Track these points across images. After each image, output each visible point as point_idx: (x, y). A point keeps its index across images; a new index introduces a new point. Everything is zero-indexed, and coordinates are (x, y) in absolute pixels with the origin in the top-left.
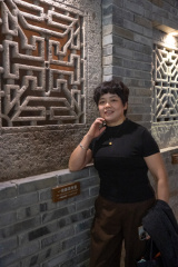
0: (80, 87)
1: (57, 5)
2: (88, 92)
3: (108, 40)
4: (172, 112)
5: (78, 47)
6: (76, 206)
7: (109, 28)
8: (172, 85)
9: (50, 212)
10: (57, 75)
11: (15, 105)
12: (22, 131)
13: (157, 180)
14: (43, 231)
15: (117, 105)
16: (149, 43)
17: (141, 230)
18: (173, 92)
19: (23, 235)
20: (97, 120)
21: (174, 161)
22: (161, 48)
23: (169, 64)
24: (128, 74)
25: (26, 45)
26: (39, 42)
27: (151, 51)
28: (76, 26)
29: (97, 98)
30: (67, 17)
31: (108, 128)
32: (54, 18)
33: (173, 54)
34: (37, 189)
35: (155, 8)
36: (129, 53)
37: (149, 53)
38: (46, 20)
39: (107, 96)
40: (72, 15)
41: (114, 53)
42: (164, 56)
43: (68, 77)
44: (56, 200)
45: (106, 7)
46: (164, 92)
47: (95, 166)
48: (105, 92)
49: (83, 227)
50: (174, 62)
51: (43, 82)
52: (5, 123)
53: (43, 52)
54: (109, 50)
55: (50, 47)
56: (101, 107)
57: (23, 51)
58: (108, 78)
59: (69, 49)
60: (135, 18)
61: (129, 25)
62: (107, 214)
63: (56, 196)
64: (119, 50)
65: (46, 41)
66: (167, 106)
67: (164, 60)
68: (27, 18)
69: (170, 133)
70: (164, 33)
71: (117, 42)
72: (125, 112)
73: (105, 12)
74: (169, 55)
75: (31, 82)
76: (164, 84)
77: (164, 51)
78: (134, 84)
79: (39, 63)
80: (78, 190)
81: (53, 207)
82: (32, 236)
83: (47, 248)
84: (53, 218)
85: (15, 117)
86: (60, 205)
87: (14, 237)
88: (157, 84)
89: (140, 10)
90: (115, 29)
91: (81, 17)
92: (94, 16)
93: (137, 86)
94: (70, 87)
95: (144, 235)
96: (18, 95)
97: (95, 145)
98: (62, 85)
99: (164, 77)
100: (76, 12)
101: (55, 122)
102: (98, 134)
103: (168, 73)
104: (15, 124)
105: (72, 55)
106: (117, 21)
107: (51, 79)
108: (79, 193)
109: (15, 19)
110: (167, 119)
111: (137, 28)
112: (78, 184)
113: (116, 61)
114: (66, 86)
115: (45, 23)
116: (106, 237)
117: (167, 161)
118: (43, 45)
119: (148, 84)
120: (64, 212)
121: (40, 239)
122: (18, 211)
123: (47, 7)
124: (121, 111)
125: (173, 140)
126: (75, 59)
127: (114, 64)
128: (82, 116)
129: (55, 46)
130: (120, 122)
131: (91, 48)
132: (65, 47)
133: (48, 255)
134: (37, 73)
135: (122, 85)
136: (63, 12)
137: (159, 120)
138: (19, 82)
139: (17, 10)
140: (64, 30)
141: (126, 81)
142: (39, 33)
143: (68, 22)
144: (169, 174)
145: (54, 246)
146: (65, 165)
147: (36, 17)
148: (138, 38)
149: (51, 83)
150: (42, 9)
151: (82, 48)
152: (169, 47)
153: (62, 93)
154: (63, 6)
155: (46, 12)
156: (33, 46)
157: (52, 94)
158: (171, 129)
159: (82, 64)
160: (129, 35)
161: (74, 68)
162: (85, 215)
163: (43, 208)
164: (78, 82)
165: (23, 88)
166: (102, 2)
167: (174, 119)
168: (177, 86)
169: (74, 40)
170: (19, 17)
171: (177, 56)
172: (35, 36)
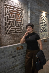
0: (23, 25)
1: (17, 7)
2: (25, 26)
3: (29, 14)
5: (22, 16)
6: (22, 51)
7: (29, 12)
8: (44, 24)
10: (17, 22)
11: (8, 29)
12: (10, 35)
14: (15, 56)
16: (39, 15)
17: (36, 56)
18: (45, 26)
19: (10, 57)
20: (27, 32)
21: (45, 42)
23: (44, 19)
24: (34, 22)
25: (11, 16)
26: (13, 15)
27: (39, 16)
28: (22, 11)
30: (20, 9)
31: (29, 34)
32: (17, 10)
33: (45, 17)
34: (13, 47)
35: (40, 7)
36: (34, 17)
37: (39, 17)
38: (15, 10)
39: (29, 27)
41: (30, 17)
42: (42, 17)
43: (20, 23)
44: (18, 50)
46: (42, 26)
48: (28, 26)
49: (24, 56)
51: (14, 24)
52: (6, 33)
54: (29, 16)
56: (27, 29)
57: (10, 17)
58: (29, 23)
59: (20, 17)
60: (35, 9)
61: (34, 11)
62: (29, 53)
63: (18, 49)
65: (15, 15)
66: (43, 29)
67: (42, 18)
68: (11, 10)
69: (44, 35)
70: (42, 12)
71: (31, 15)
72: (33, 30)
73: (28, 8)
74: (44, 17)
75: (12, 24)
76: (43, 24)
77: (42, 16)
78: (35, 24)
79: (14, 20)
81: (17, 51)
83: (16, 60)
84: (17, 54)
85: (8, 32)
86: (18, 51)
87: (9, 57)
88: (41, 24)
89: (36, 7)
90: (31, 12)
91: (23, 9)
92: (26, 9)
94: (21, 25)
95: (37, 57)
96: (9, 27)
97: (26, 38)
98: (19, 24)
99: (42, 22)
102: (27, 35)
103: (43, 21)
104: (8, 33)
105: (21, 18)
106: (31, 10)
107: (16, 23)
108: (23, 48)
109: (8, 10)
110: (43, 32)
111: (36, 11)
112: (23, 46)
113: (31, 19)
114: (20, 25)
115: (15, 11)
116: (29, 58)
117: (43, 42)
118: (14, 16)
119: (39, 24)
120: (19, 52)
121: (14, 58)
123: (15, 8)
124: (32, 30)
125: (45, 37)
126: (22, 19)
127: (30, 19)
128: (23, 31)
129: (17, 16)
130: (32, 33)
131: (25, 16)
134: (13, 22)
135: (32, 24)
136: (19, 8)
137: (41, 32)
138: (9, 24)
139: (9, 9)
140: (19, 12)
142: (13, 13)
143: (20, 11)
145: (17, 60)
146: (19, 42)
148: (36, 14)
149: (16, 24)
150: (14, 8)
151: (23, 16)
152: (44, 15)
153: (19, 26)
154: (19, 7)
155: (15, 9)
156: (12, 16)
157: (16, 27)
159: (23, 20)
160: (34, 13)
161: (21, 21)
162: (24, 53)
163: (15, 51)
164: (22, 24)
165: (10, 25)
166: (28, 6)
167: (45, 32)
168: (46, 24)
169: (22, 14)
170: (9, 10)
171: (46, 17)
172: (13, 14)
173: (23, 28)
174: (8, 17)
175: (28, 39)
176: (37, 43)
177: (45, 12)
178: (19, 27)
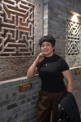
0: (33, 38)
2: (36, 41)
3: (46, 17)
4: (75, 51)
5: (32, 20)
6: (30, 94)
7: (46, 11)
8: (75, 39)
9: (18, 97)
10: (22, 33)
11: (2, 46)
12: (5, 58)
13: (68, 82)
14: (14, 106)
15: (50, 47)
16: (65, 19)
17: (59, 106)
18: (76, 42)
20: (40, 54)
21: (76, 74)
22: (71, 21)
23: (74, 29)
24: (55, 33)
26: (13, 17)
27: (66, 23)
28: (31, 10)
29: (41, 44)
30: (27, 6)
32: (21, 6)
33: (76, 24)
34: (11, 86)
35: (68, 3)
39: (45, 43)
40: (29, 5)
41: (49, 23)
42: (72, 25)
43: (27, 34)
44: (20, 91)
45: (45, 2)
46: (72, 42)
47: (39, 75)
48: (44, 41)
49: (33, 103)
50: (77, 28)
51: (15, 35)
53: (15, 22)
54: (46, 22)
55: (19, 20)
56: (42, 48)
57: (6, 21)
58: (46, 34)
60: (59, 7)
61: (56, 10)
62: (44, 98)
63: (21, 89)
64: (51, 22)
65: (17, 17)
66: (73, 48)
67: (72, 27)
68: (7, 5)
69: (74, 60)
70: (72, 15)
71: (50, 18)
72: (54, 50)
73: (44, 4)
74: (74, 25)
75: (9, 36)
76: (72, 38)
77: (72, 23)
78: (58, 38)
79: (14, 27)
80: (31, 86)
81: (19, 94)
82: (9, 108)
83: (16, 114)
84: (19, 99)
85: (2, 52)
86: (22, 94)
88: (69, 38)
89: (61, 4)
90: (49, 12)
91: (34, 6)
92: (40, 6)
94: (28, 38)
95: (61, 108)
96: (3, 42)
97: (39, 65)
98: (24, 37)
99: (72, 35)
100: (31, 3)
101: (21, 55)
102: (40, 60)
103: (74, 33)
104: (2, 55)
105: (29, 24)
108: (31, 88)
109: (2, 6)
110: (73, 54)
112: (31, 84)
113: (50, 27)
114: (26, 38)
115: (16, 8)
116: (44, 108)
117: (73, 74)
118: (15, 19)
119: (64, 38)
120: (24, 96)
121: (13, 109)
122: (2, 96)
125: (76, 64)
126: (31, 26)
127: (48, 28)
128: (33, 52)
129: (21, 19)
130: (51, 55)
131: (38, 21)
132: (26, 20)
133: (16, 117)
134: (12, 32)
136: (25, 3)
137: (69, 55)
138: (4, 36)
139: (3, 2)
140: (25, 12)
141: (54, 36)
142: (13, 13)
143: (28, 8)
144: (73, 79)
146: (25, 75)
147: (12, 5)
148: (60, 16)
149: (19, 36)
150: (15, 2)
151: (34, 21)
152: (75, 21)
153: (24, 41)
154: (25, 1)
155: (17, 3)
156: (11, 19)
157: (19, 42)
158: (75, 59)
159: (34, 28)
160: (56, 15)
161: (30, 29)
162: (34, 98)
163: (14, 94)
164: (32, 36)
165: (6, 38)
167: (76, 54)
168: (78, 39)
169: (31, 16)
170: (4, 5)
171: (78, 25)
172: (12, 15)
173: (34, 45)
174: (1, 19)
175: (42, 69)
176: (62, 77)
177: (78, 15)
178: (25, 44)
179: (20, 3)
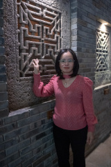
1: (48, 6)
3: (74, 26)
4: (104, 66)
5: (58, 30)
7: (75, 20)
8: (104, 52)
9: (46, 124)
10: (48, 47)
11: (26, 65)
16: (94, 28)
18: (104, 55)
19: (33, 137)
21: (105, 93)
22: (99, 31)
23: (102, 40)
24: (84, 46)
25: (32, 29)
26: (38, 28)
27: (95, 33)
28: (57, 19)
30: (53, 13)
32: (47, 14)
33: (104, 34)
34: (39, 112)
35: (97, 10)
36: (85, 34)
38: (42, 15)
40: (56, 12)
42: (101, 35)
43: (53, 47)
44: (49, 118)
45: (73, 8)
46: (100, 55)
50: (105, 39)
51: (41, 50)
52: (21, 75)
53: (41, 33)
55: (45, 31)
57: (31, 32)
59: (55, 32)
60: (88, 14)
61: (85, 19)
63: (49, 115)
65: (43, 27)
66: (102, 63)
67: (100, 38)
69: (102, 78)
70: (101, 23)
71: (79, 28)
73: (73, 11)
75: (34, 51)
76: (101, 51)
77: (100, 33)
81: (47, 121)
82: (38, 138)
83: (45, 144)
88: (97, 51)
89: (90, 10)
90: (78, 21)
91: (60, 14)
92: (67, 13)
93: (88, 52)
94: (55, 53)
96: (28, 59)
98: (51, 52)
99: (100, 47)
100: (58, 10)
101: (47, 73)
103: (102, 45)
104: (27, 75)
105: (56, 35)
106: (79, 17)
107: (45, 49)
109: (26, 14)
110: (101, 70)
111: (89, 20)
113: (79, 39)
115: (41, 17)
117: (102, 93)
121: (42, 139)
122: (31, 125)
123: (43, 8)
125: (104, 81)
126: (57, 37)
129: (47, 30)
131: (65, 31)
132: (52, 31)
134: (37, 46)
136: (51, 10)
137: (97, 71)
138: (28, 51)
139: (27, 10)
140: (51, 21)
141: (83, 49)
142: (38, 23)
143: (54, 16)
147: (37, 14)
148: (89, 26)
149: (45, 51)
150: (40, 9)
151: (60, 31)
153: (51, 57)
154: (51, 7)
155: (42, 11)
156: (35, 30)
157: (45, 58)
158: (103, 76)
159: (60, 40)
161: (56, 43)
164: (59, 50)
165: (31, 54)
166: (71, 5)
167: (105, 70)
168: (107, 52)
169: (57, 26)
170: (28, 13)
171: (106, 36)
174: (24, 31)
178: (51, 60)
179: (45, 11)
